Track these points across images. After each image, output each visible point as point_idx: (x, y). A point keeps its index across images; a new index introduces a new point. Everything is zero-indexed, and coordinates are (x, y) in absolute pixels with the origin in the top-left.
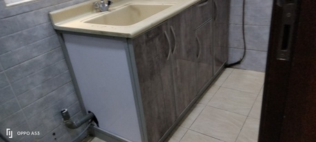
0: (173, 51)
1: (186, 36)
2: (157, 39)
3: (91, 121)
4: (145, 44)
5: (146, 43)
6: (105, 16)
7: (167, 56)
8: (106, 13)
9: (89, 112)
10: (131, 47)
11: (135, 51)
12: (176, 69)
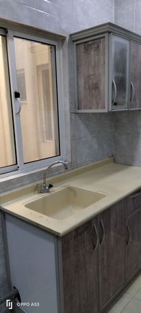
0: (101, 241)
1: (116, 225)
2: (86, 233)
3: (15, 298)
4: (73, 240)
5: (75, 238)
6: (44, 198)
7: (94, 247)
8: (46, 195)
9: (15, 288)
10: (60, 244)
11: (63, 246)
12: (103, 259)
